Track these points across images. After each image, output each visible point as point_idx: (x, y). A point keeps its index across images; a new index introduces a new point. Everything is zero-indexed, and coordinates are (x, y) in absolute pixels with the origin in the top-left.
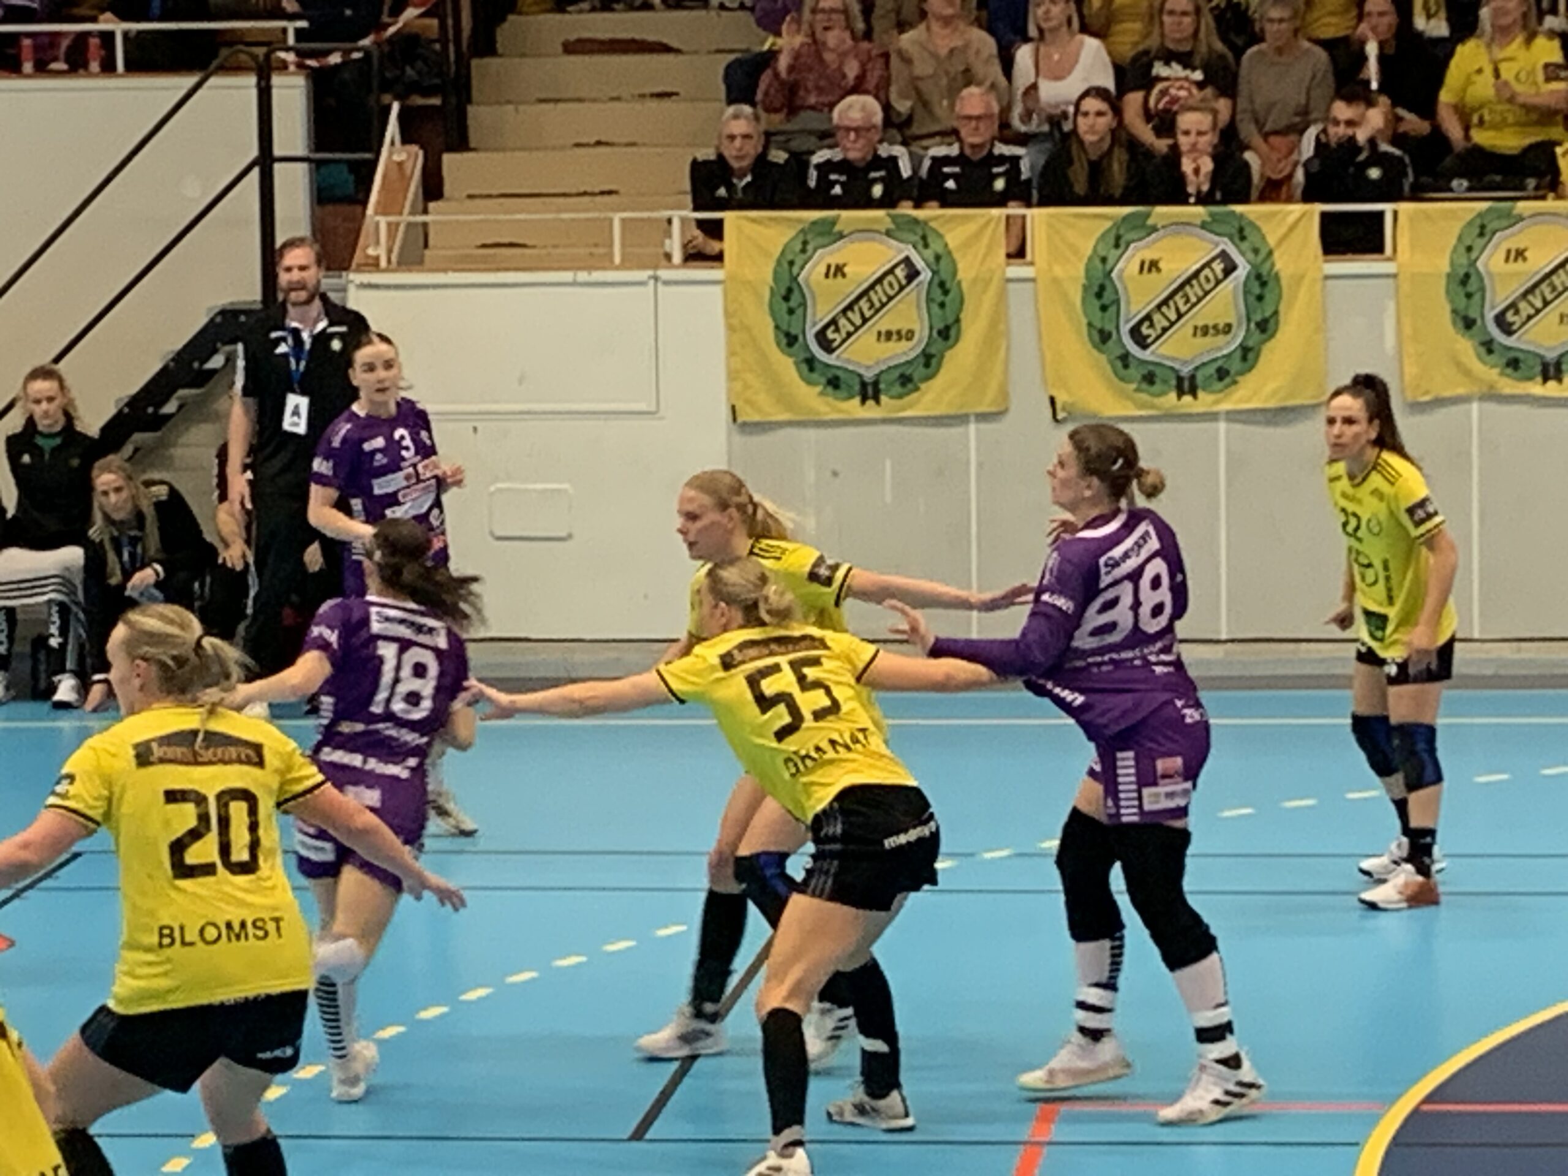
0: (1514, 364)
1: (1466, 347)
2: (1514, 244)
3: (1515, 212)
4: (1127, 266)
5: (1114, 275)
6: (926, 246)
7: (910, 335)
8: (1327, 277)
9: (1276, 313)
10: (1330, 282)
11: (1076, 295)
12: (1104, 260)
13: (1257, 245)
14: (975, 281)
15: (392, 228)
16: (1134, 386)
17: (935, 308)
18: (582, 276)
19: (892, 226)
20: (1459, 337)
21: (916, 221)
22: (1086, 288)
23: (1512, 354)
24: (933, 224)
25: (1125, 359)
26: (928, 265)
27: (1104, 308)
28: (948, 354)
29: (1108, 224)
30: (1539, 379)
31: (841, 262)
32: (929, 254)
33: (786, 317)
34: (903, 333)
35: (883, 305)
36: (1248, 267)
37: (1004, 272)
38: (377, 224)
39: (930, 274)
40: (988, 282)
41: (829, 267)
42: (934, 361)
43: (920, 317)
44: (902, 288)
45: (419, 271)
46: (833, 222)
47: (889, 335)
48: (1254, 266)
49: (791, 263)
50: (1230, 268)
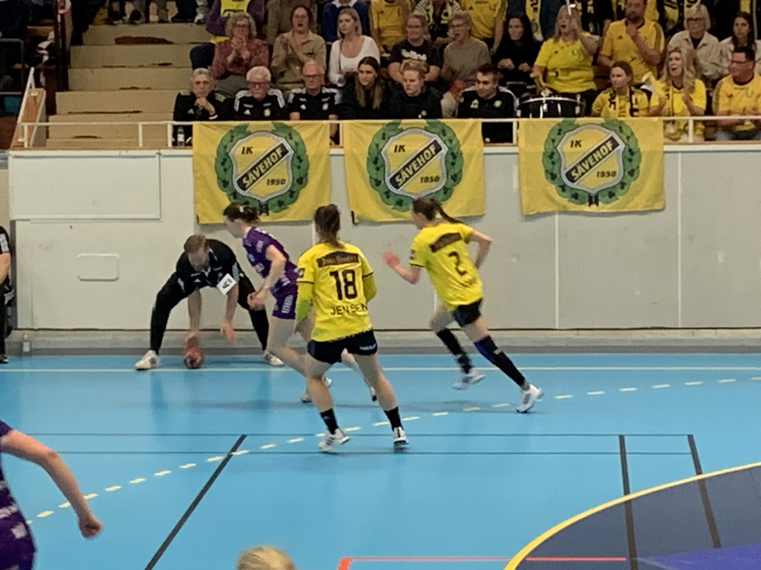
0: (575, 196)
1: (552, 188)
2: (575, 138)
3: (575, 123)
4: (389, 148)
5: (382, 153)
6: (291, 138)
7: (283, 182)
8: (485, 154)
9: (461, 171)
10: (487, 157)
11: (364, 163)
12: (377, 145)
13: (452, 138)
14: (315, 155)
15: (31, 129)
16: (393, 206)
17: (296, 169)
18: (124, 153)
19: (274, 128)
20: (550, 184)
21: (286, 127)
22: (368, 159)
23: (573, 192)
24: (294, 128)
25: (388, 194)
26: (292, 147)
27: (378, 169)
28: (302, 192)
29: (379, 128)
30: (588, 203)
31: (250, 146)
32: (293, 142)
33: (223, 173)
34: (280, 181)
35: (270, 167)
36: (447, 149)
37: (329, 151)
38: (23, 128)
39: (293, 152)
40: (321, 156)
41: (244, 148)
42: (295, 194)
43: (288, 173)
44: (279, 159)
45: (44, 150)
46: (246, 126)
47: (273, 181)
48: (450, 148)
49: (226, 147)
50: (438, 149)
